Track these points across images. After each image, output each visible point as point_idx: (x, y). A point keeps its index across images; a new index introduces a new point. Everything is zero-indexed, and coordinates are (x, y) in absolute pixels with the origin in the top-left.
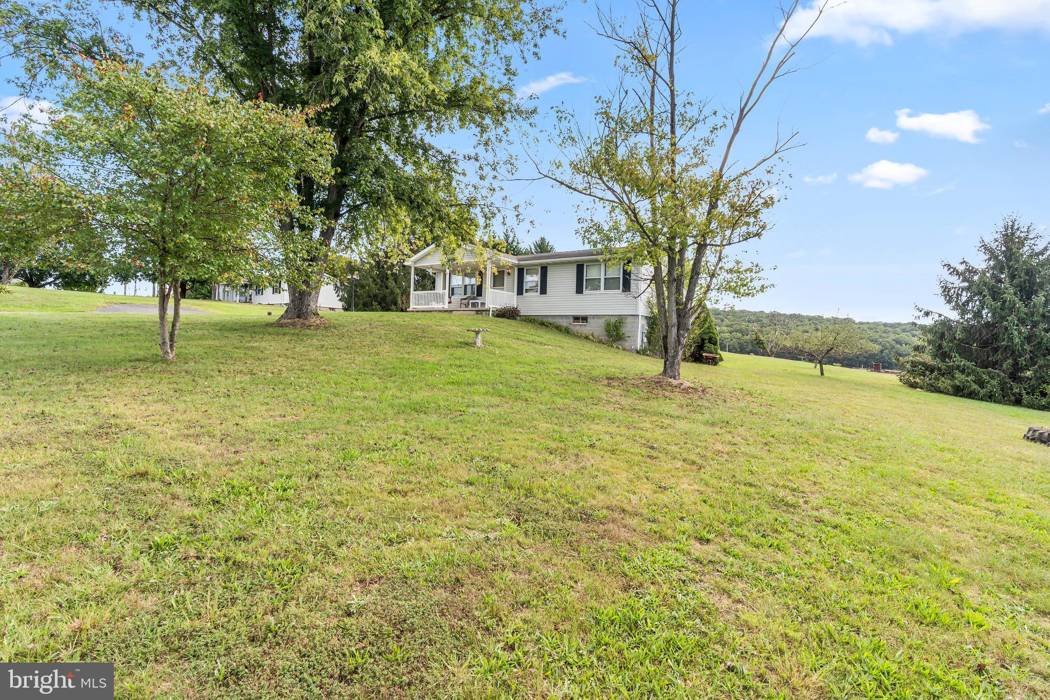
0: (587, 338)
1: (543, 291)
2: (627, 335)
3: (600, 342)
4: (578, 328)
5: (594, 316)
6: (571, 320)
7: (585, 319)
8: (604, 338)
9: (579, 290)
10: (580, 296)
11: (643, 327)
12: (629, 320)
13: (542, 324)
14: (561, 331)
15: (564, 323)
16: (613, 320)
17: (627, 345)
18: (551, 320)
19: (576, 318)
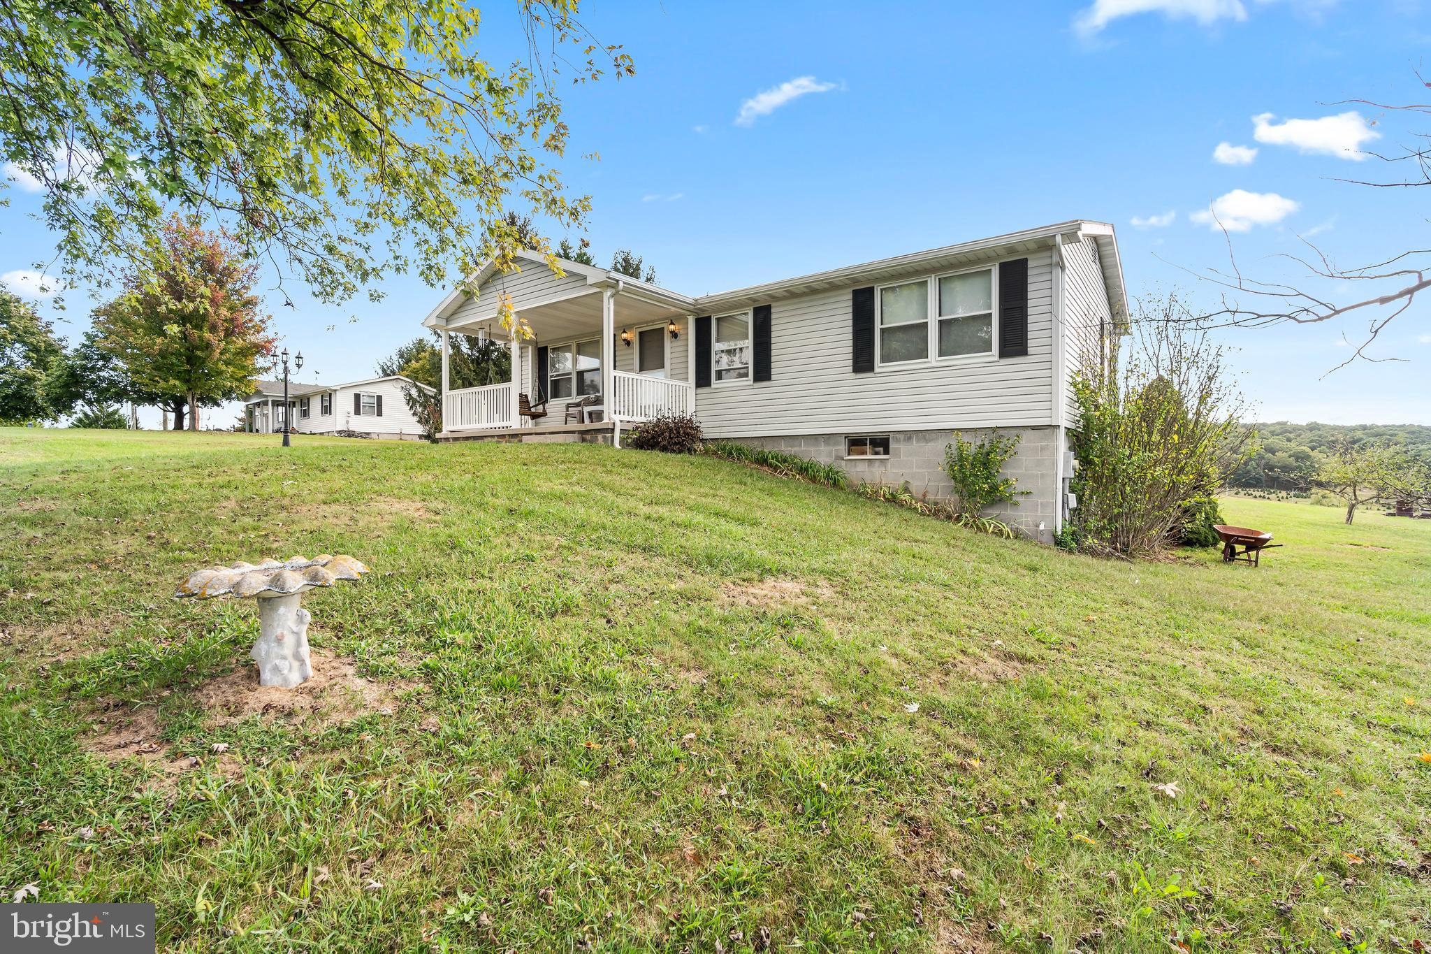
0: (893, 500)
1: (763, 371)
2: (1020, 487)
3: (936, 512)
4: (861, 468)
5: (909, 435)
6: (843, 447)
7: (881, 443)
8: (950, 501)
9: (863, 362)
10: (865, 378)
11: (1066, 462)
12: (1027, 442)
13: (762, 461)
14: (814, 479)
15: (822, 457)
16: (972, 446)
17: (1024, 517)
18: (785, 449)
19: (856, 443)
